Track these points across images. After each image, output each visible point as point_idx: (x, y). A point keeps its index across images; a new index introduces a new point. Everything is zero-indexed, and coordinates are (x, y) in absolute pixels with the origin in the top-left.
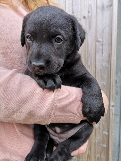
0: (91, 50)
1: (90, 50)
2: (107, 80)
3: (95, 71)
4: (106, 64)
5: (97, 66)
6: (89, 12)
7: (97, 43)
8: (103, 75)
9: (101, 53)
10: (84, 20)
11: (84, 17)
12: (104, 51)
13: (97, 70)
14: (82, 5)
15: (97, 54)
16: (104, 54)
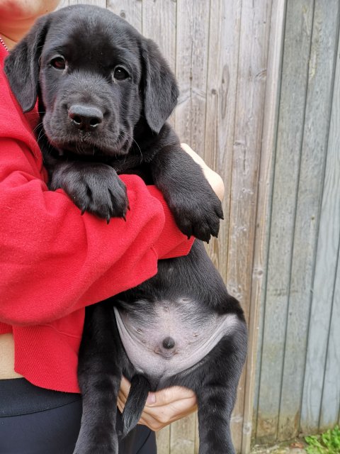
0: (223, 162)
1: (221, 161)
2: (250, 222)
3: (228, 205)
4: (249, 190)
5: (234, 193)
6: (223, 81)
7: (235, 147)
8: (243, 212)
9: (242, 167)
10: (214, 96)
11: (214, 92)
12: (246, 163)
13: (233, 202)
14: (210, 65)
15: (235, 170)
16: (247, 170)
